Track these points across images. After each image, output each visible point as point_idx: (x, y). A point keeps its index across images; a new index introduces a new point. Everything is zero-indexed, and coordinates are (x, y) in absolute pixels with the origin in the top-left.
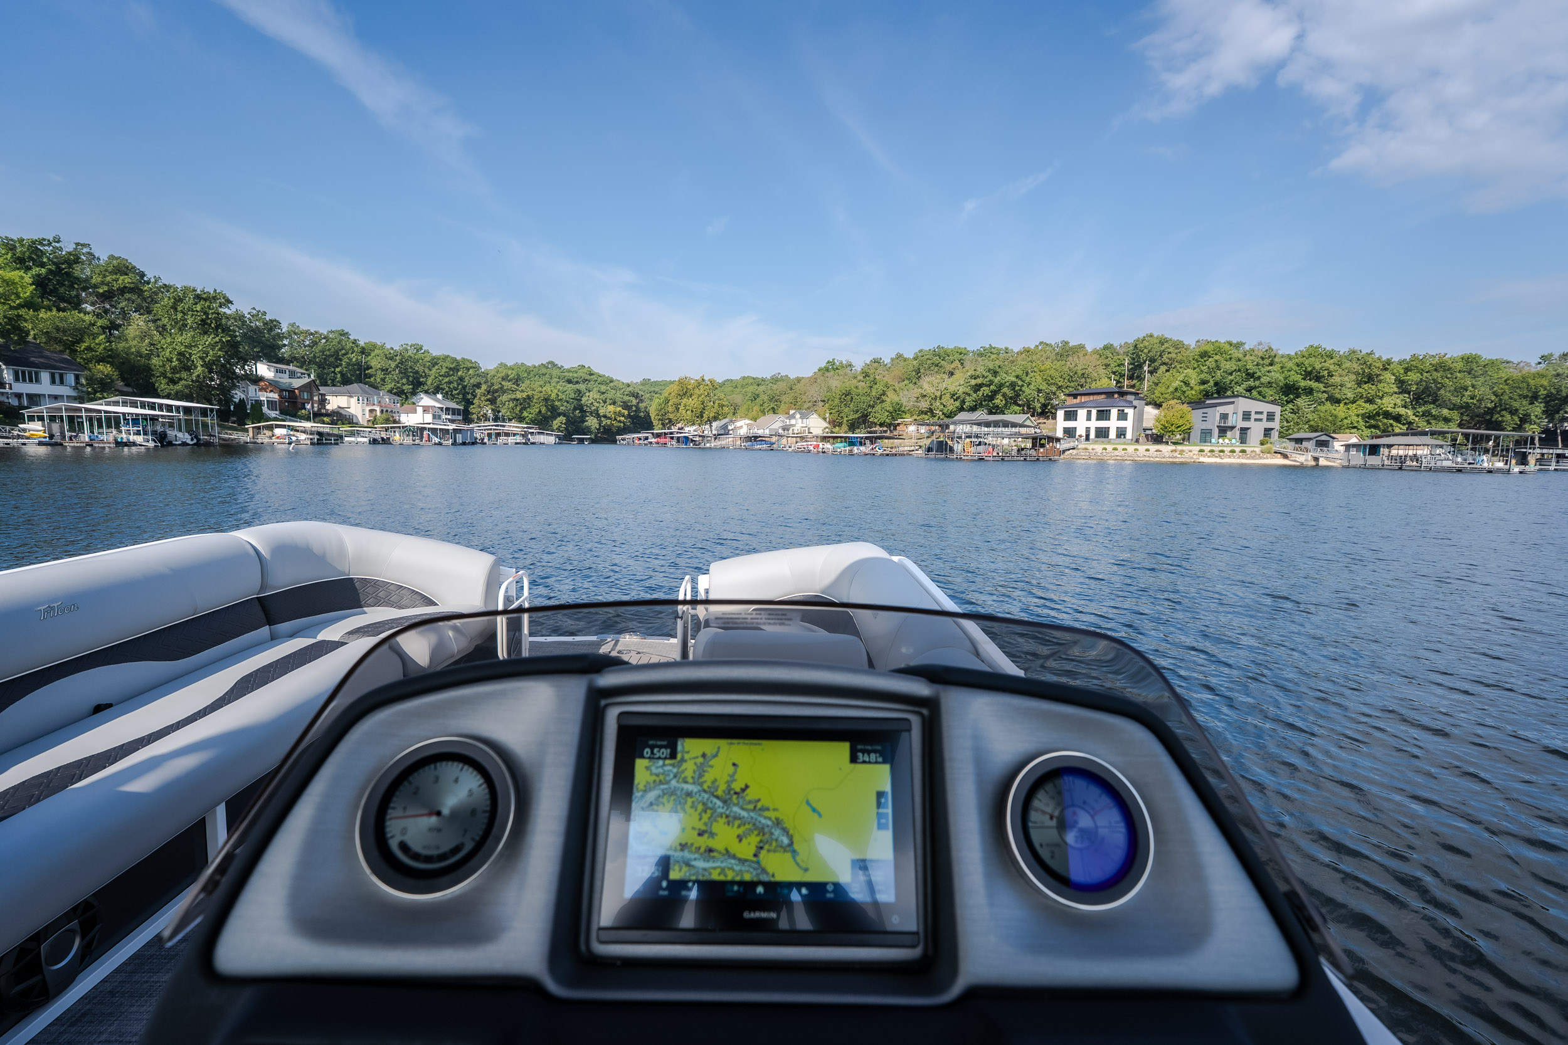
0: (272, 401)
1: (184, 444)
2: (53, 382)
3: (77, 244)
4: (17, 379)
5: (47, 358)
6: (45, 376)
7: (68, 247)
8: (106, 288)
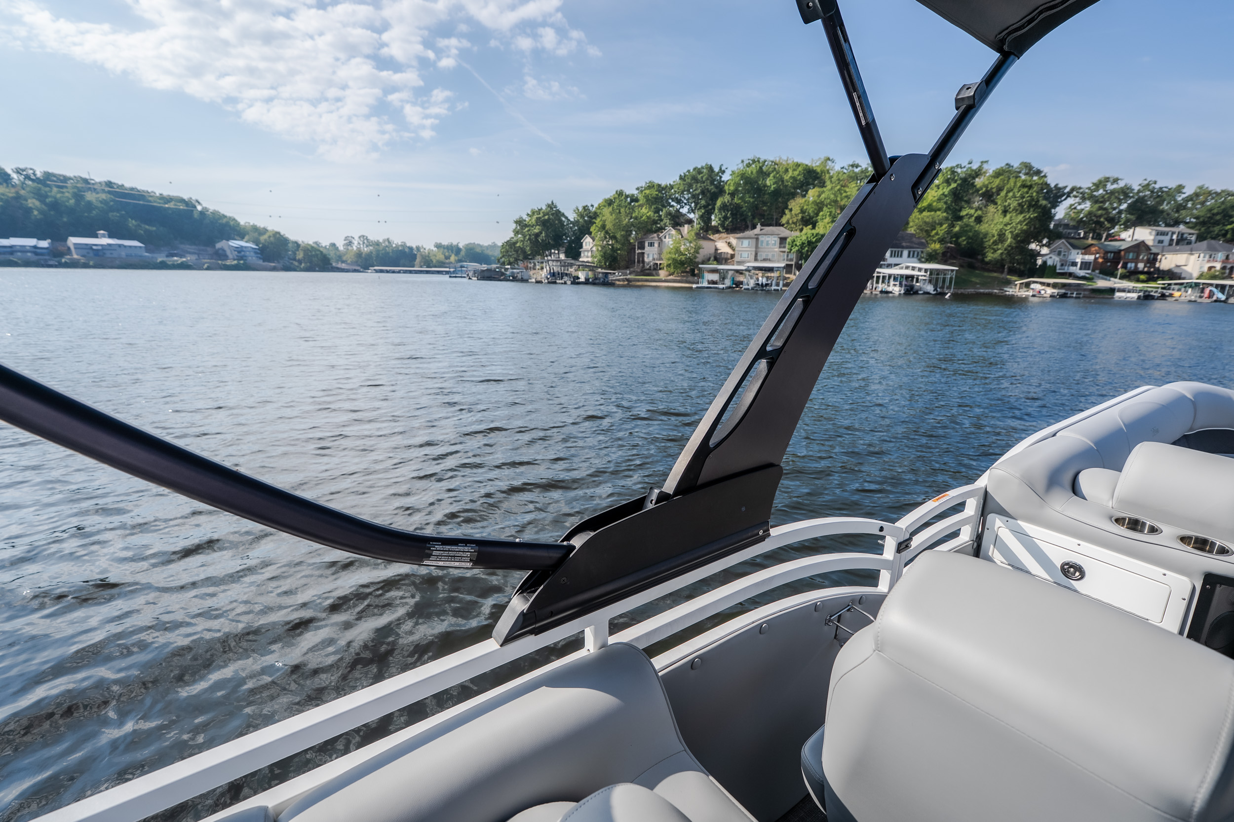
0: (1086, 263)
1: (928, 293)
2: (909, 256)
3: (982, 162)
4: (891, 256)
5: (912, 242)
6: (905, 253)
7: (975, 166)
8: (984, 189)
